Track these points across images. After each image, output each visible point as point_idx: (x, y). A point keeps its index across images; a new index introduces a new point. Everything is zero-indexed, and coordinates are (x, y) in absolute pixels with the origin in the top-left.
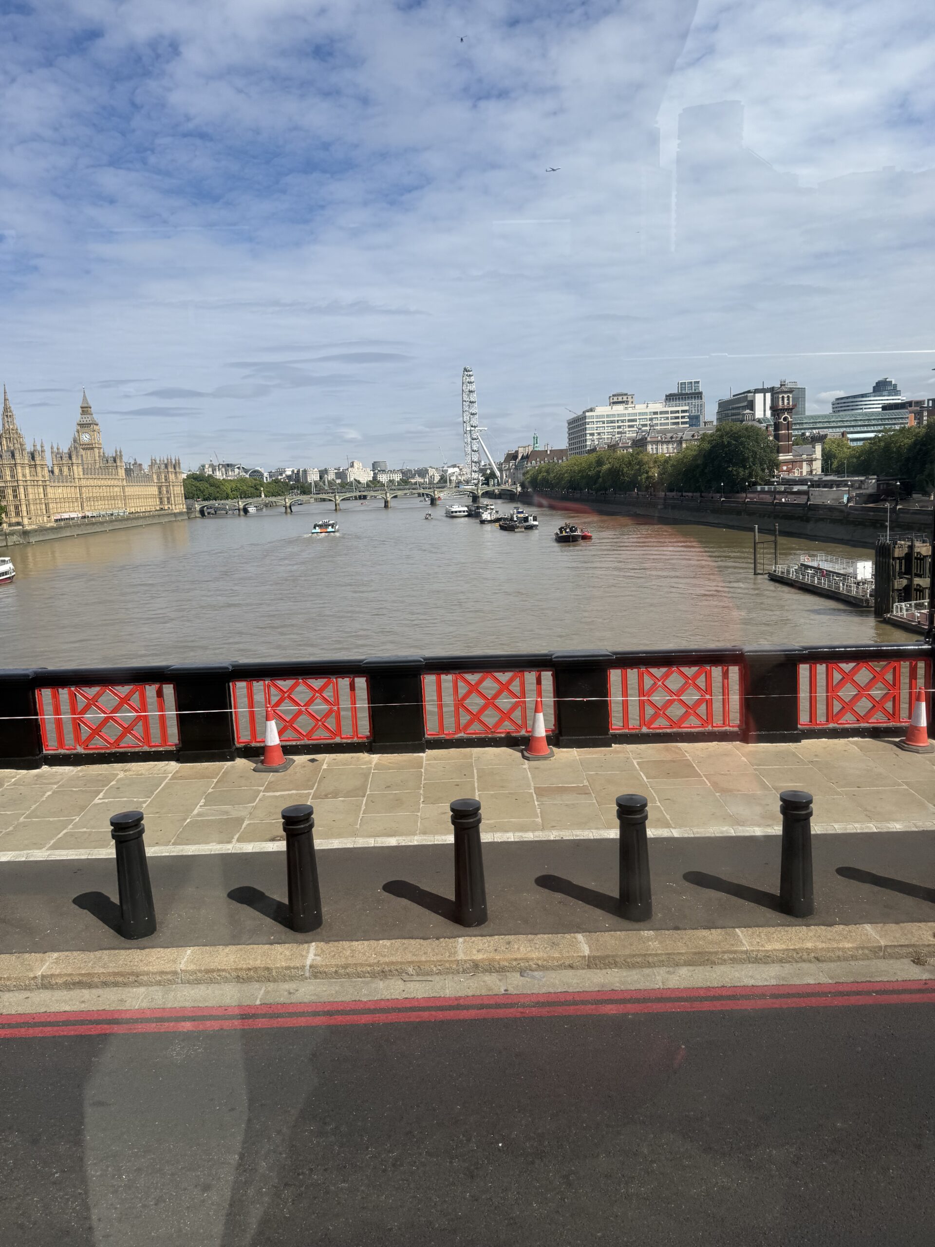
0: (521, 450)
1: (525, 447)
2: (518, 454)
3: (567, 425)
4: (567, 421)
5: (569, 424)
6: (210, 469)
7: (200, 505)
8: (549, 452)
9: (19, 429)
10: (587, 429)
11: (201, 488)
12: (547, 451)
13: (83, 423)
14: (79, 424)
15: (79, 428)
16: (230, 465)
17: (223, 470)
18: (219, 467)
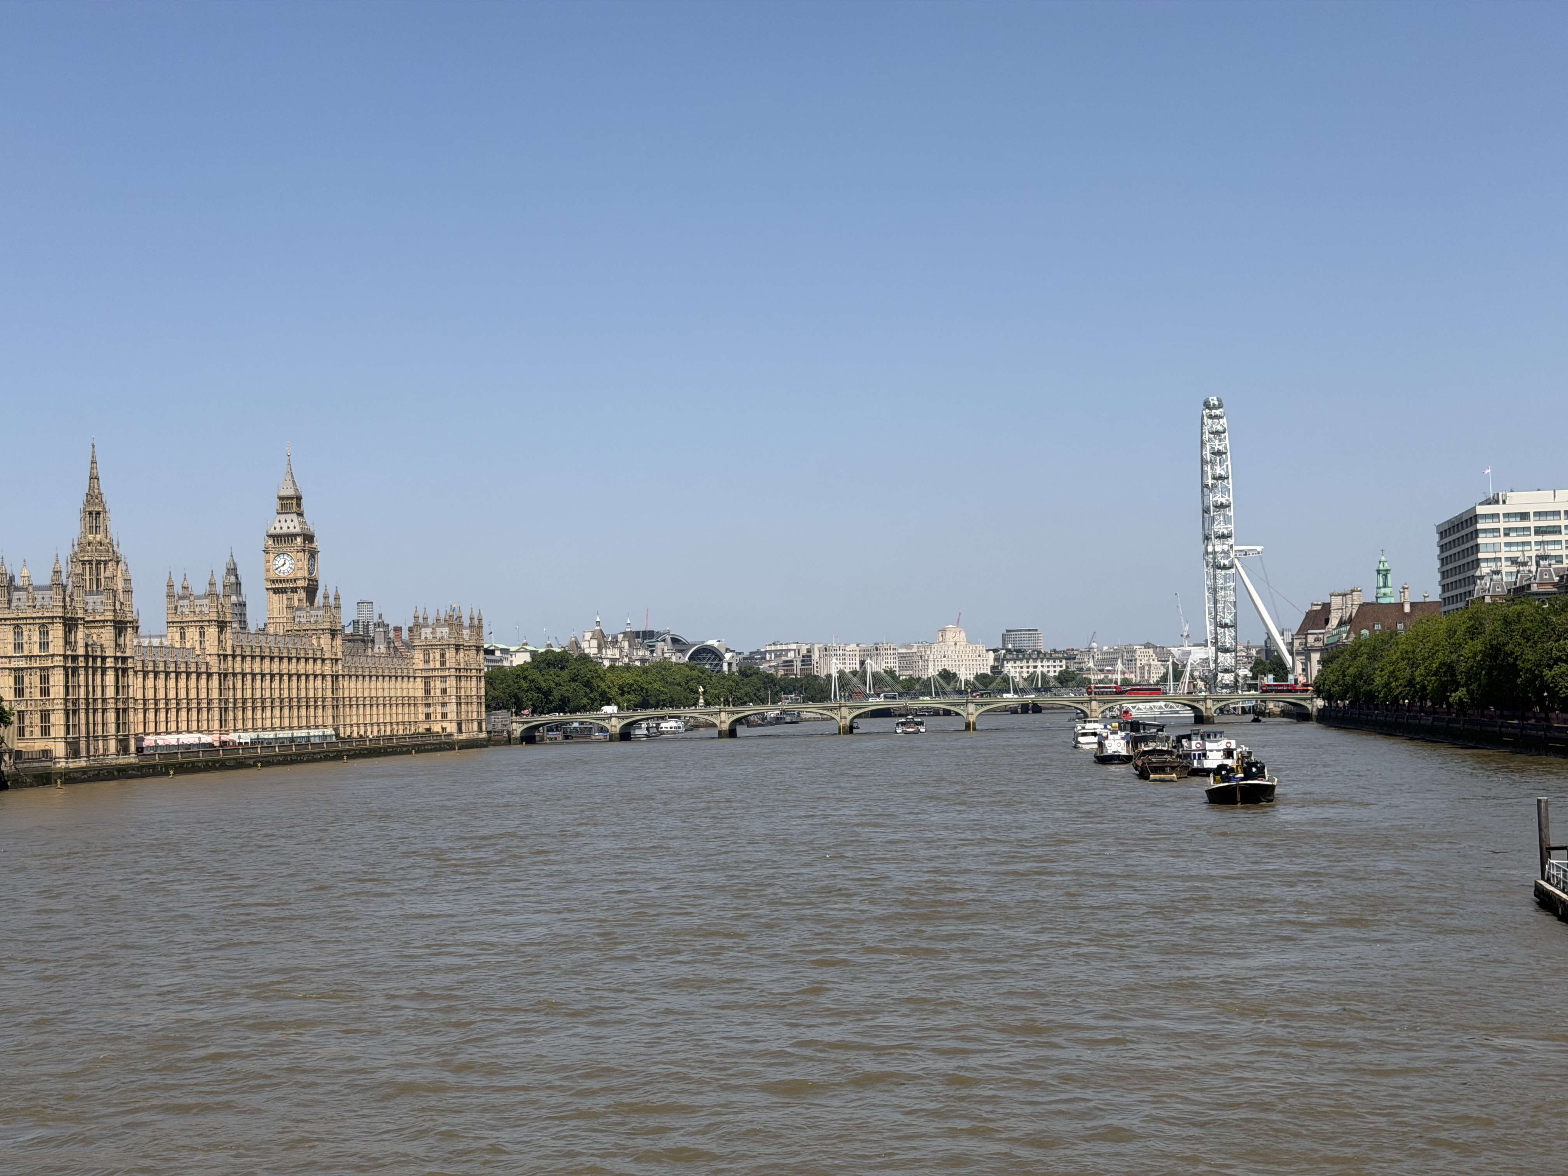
0: (1336, 602)
1: (1345, 595)
2: (1329, 612)
3: (1437, 537)
4: (1438, 527)
5: (1443, 534)
6: (594, 643)
7: (523, 723)
8: (1407, 609)
9: (115, 543)
10: (1481, 548)
11: (543, 684)
12: (1402, 605)
13: (282, 532)
14: (271, 536)
15: (270, 542)
16: (649, 634)
17: (626, 644)
18: (620, 637)
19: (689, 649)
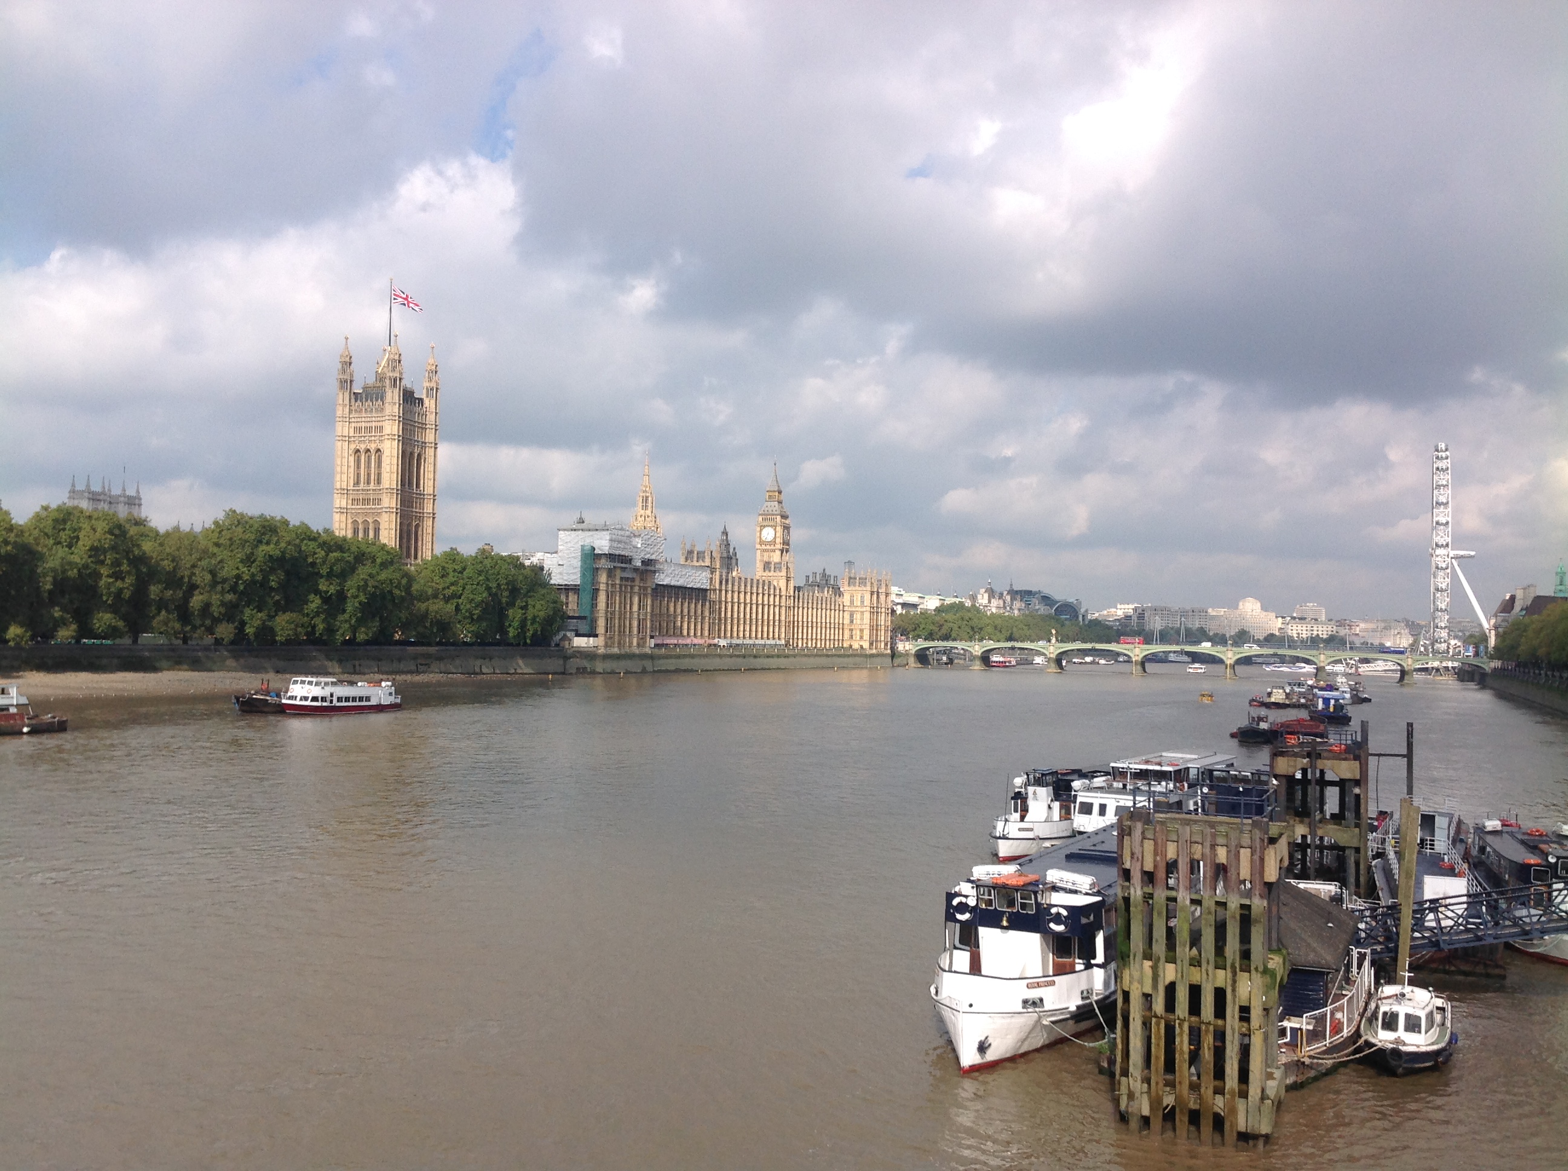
0: (1519, 594)
2: (1515, 601)
6: (986, 596)
7: (917, 645)
11: (940, 622)
13: (767, 513)
16: (1029, 593)
17: (1008, 598)
18: (1005, 593)
19: (1055, 605)
